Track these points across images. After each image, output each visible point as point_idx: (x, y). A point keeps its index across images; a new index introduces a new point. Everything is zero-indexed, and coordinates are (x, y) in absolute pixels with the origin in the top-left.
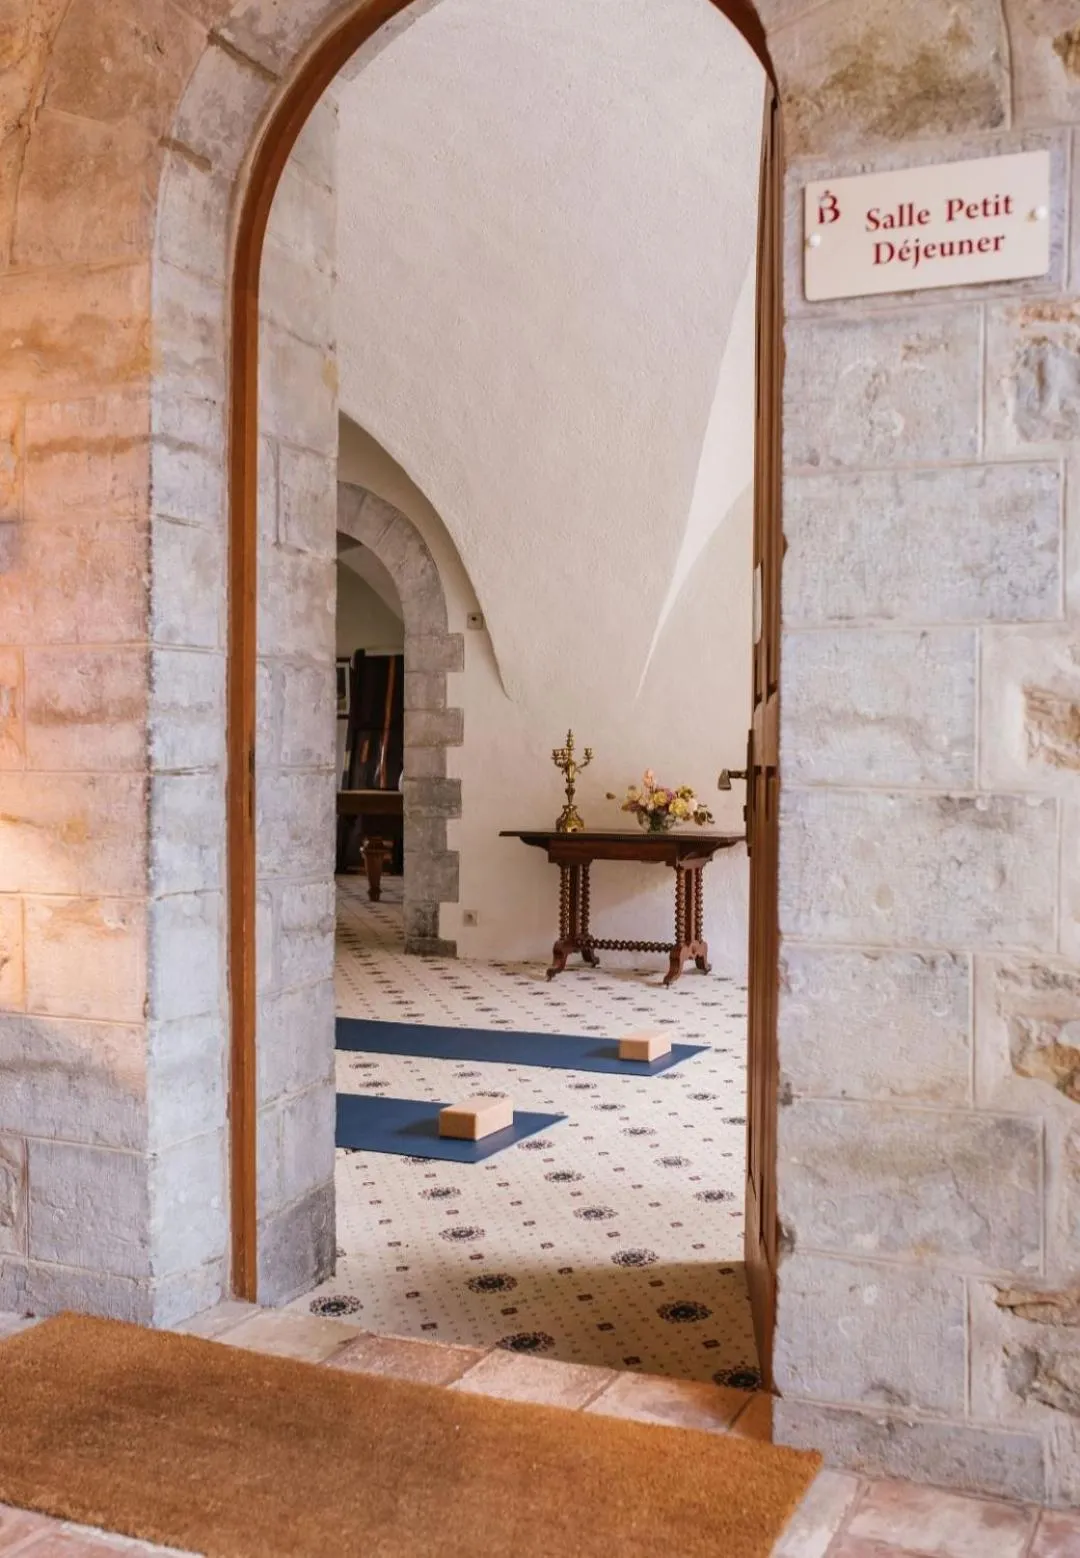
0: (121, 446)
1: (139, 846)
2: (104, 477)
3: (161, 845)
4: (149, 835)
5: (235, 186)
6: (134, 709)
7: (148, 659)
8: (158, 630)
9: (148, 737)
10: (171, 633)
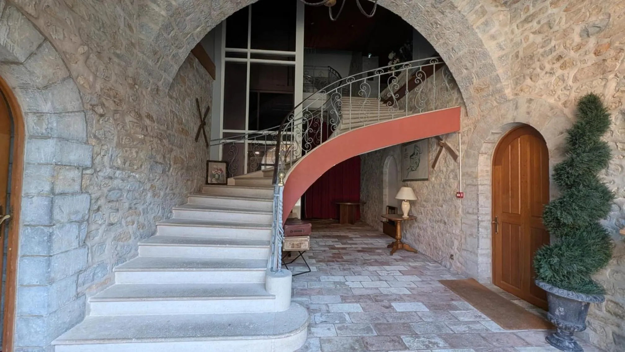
0: (475, 185)
1: (477, 229)
2: (473, 188)
3: (480, 229)
4: (478, 228)
5: (491, 155)
6: (477, 214)
7: (478, 209)
8: (480, 206)
9: (478, 217)
10: (482, 206)
